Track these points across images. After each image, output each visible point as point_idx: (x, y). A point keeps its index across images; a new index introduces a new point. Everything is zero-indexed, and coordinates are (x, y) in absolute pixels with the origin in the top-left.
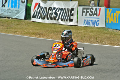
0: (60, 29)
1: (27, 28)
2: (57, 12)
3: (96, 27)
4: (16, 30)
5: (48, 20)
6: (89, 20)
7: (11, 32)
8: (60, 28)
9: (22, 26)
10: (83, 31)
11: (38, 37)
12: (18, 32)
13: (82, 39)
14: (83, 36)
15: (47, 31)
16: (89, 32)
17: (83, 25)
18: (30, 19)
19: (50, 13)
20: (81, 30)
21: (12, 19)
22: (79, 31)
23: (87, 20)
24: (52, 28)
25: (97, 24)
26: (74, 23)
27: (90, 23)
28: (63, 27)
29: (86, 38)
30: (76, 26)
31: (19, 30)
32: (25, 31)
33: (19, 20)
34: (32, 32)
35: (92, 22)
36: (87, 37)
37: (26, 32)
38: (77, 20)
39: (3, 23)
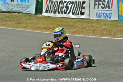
0: (71, 23)
1: (38, 22)
2: (68, 5)
3: (109, 20)
4: (26, 25)
5: (59, 14)
6: (101, 13)
7: (22, 27)
8: (72, 22)
9: (33, 21)
10: (96, 25)
11: (49, 32)
12: (29, 26)
13: (94, 32)
14: (95, 29)
15: (59, 25)
16: (102, 25)
17: (95, 19)
18: (41, 13)
19: (61, 7)
20: (94, 23)
21: (22, 14)
22: (91, 25)
23: (99, 13)
24: (63, 22)
25: (110, 17)
26: (86, 17)
27: (103, 16)
28: (75, 20)
29: (98, 32)
30: (88, 20)
31: (30, 25)
32: (36, 25)
33: (29, 15)
34: (43, 26)
35: (104, 15)
36: (99, 30)
37: (37, 27)
38: (89, 13)
39: (13, 18)
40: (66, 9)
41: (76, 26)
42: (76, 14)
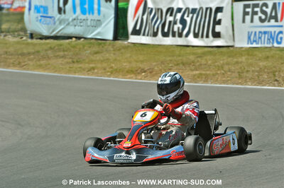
0: (192, 57)
1: (118, 58)
2: (185, 17)
3: (276, 47)
4: (91, 65)
6: (260, 32)
7: (82, 70)
8: (194, 54)
9: (108, 55)
10: (246, 59)
11: (141, 79)
12: (98, 68)
13: (240, 77)
14: (244, 69)
15: (162, 63)
16: (259, 60)
17: (246, 45)
18: (127, 37)
19: (170, 22)
20: (242, 55)
21: (86, 41)
22: (235, 60)
23: (255, 33)
24: (173, 56)
26: (226, 42)
27: (263, 38)
28: (200, 51)
29: (249, 75)
30: (231, 49)
31: (99, 65)
32: (113, 65)
33: (100, 41)
34: (127, 67)
35: (267, 36)
36: (253, 71)
37: (115, 68)
39: (64, 51)
40: (181, 26)
41: (201, 64)
42: (202, 37)
